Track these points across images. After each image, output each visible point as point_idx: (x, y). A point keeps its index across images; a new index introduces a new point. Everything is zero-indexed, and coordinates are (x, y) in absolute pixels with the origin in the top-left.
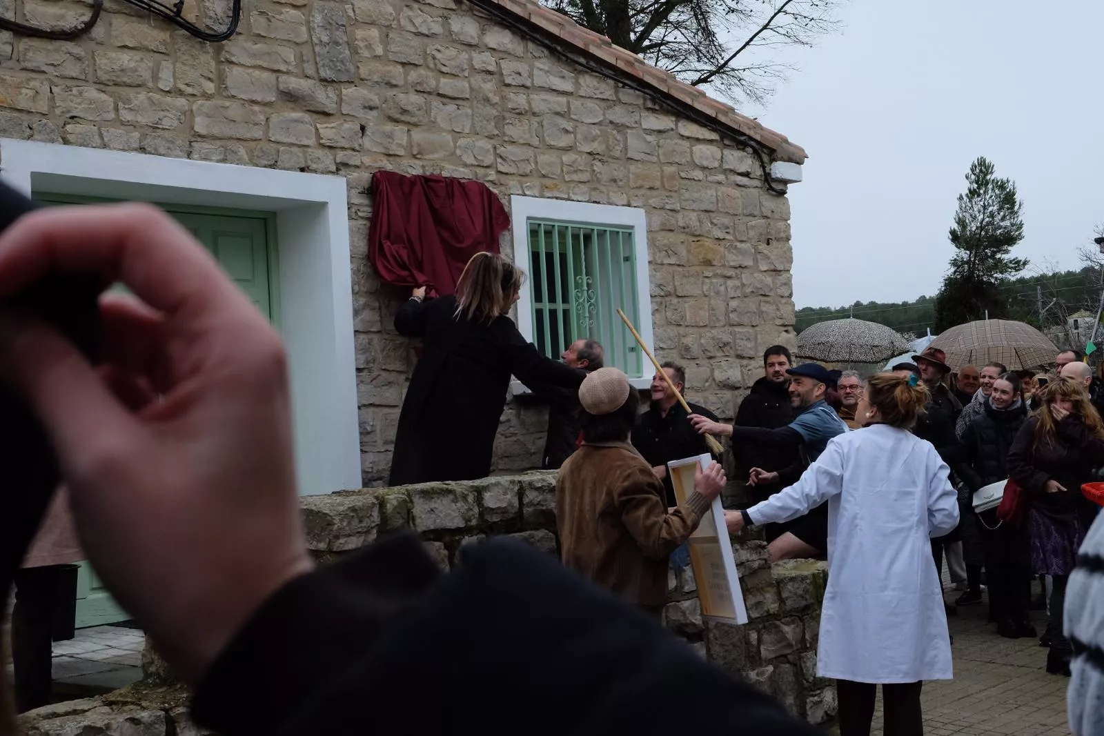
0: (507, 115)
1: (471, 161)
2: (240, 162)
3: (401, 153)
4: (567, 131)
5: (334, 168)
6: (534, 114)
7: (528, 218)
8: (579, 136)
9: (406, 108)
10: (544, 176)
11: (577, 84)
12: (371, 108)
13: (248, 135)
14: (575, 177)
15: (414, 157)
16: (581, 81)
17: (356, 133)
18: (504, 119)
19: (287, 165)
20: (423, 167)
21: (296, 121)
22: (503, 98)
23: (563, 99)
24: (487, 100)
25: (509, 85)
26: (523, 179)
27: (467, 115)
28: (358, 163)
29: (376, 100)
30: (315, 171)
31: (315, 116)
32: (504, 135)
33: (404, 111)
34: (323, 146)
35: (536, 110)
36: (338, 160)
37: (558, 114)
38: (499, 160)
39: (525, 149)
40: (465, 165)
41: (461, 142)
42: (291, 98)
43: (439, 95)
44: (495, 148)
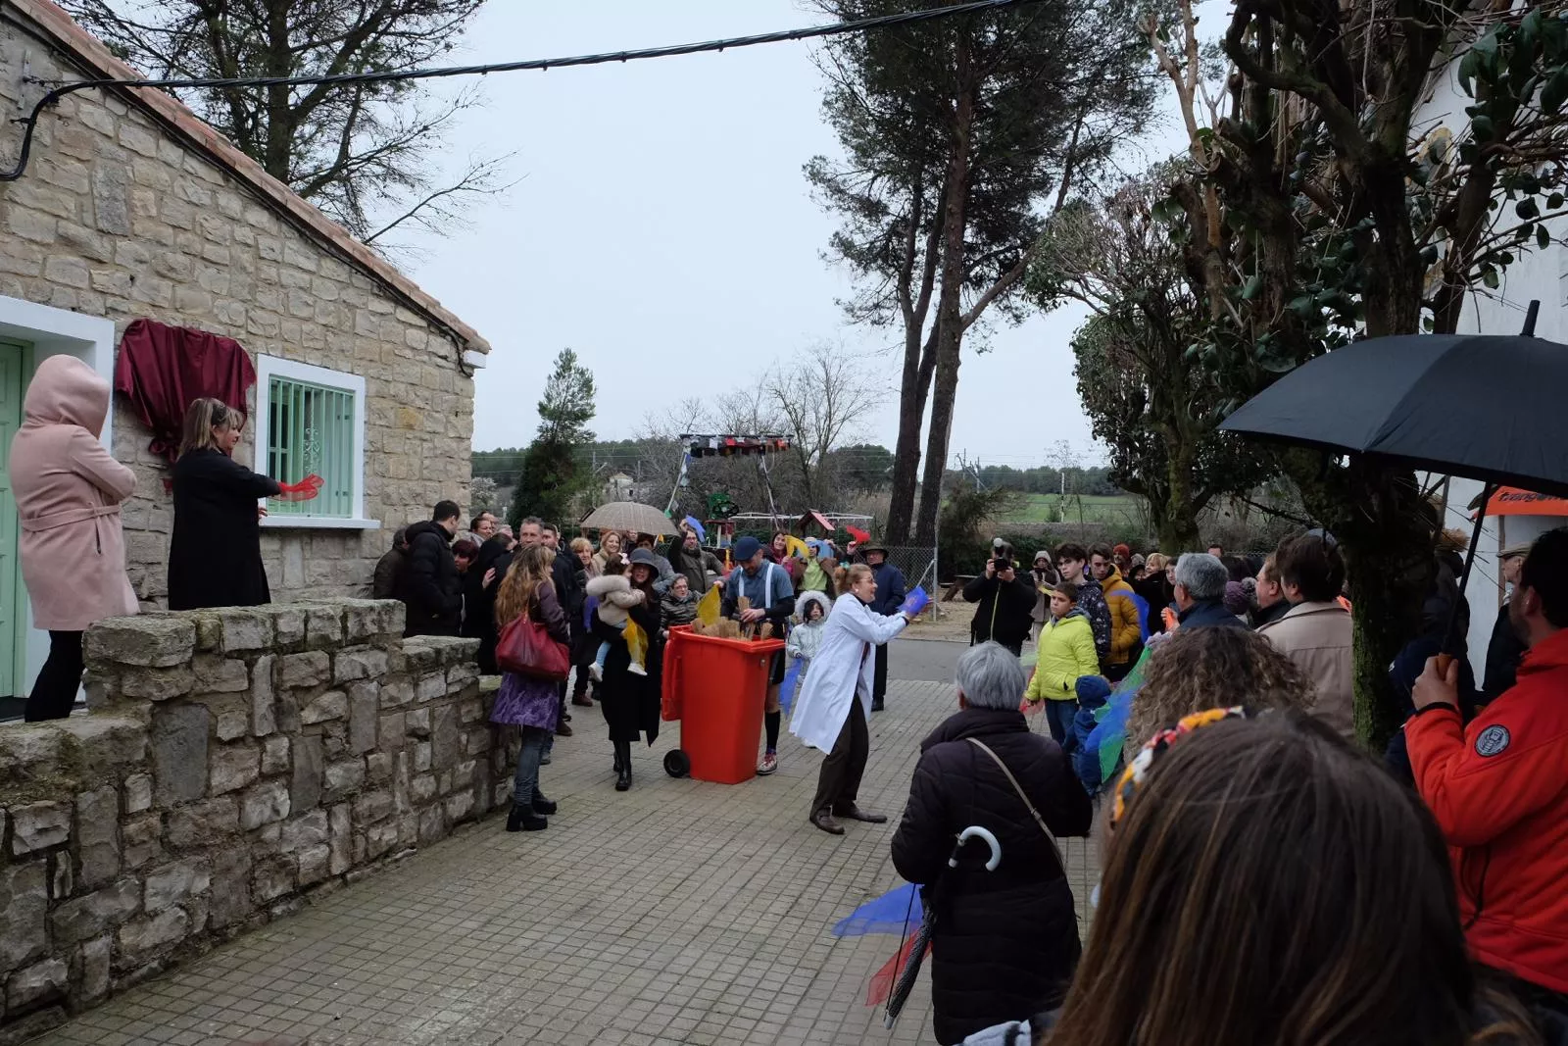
0: (260, 284)
1: (225, 319)
2: (15, 295)
3: (166, 305)
4: (308, 305)
5: (103, 312)
6: (282, 286)
7: (270, 375)
8: (317, 310)
9: (174, 266)
10: (286, 341)
11: (319, 265)
12: (141, 262)
13: (26, 272)
14: (311, 344)
15: (177, 310)
16: (323, 263)
17: (127, 282)
18: (257, 287)
19: (60, 304)
20: (184, 320)
21: (72, 264)
22: (257, 269)
23: (307, 277)
24: (244, 268)
25: (263, 258)
26: (269, 341)
27: (225, 279)
28: (126, 310)
29: (147, 256)
30: (86, 312)
31: (89, 262)
32: (256, 300)
33: (172, 269)
34: (95, 290)
35: (284, 282)
36: (108, 305)
37: (301, 288)
38: (249, 322)
39: (273, 315)
40: (220, 323)
41: (219, 302)
42: (68, 242)
43: (203, 258)
44: (247, 311)
